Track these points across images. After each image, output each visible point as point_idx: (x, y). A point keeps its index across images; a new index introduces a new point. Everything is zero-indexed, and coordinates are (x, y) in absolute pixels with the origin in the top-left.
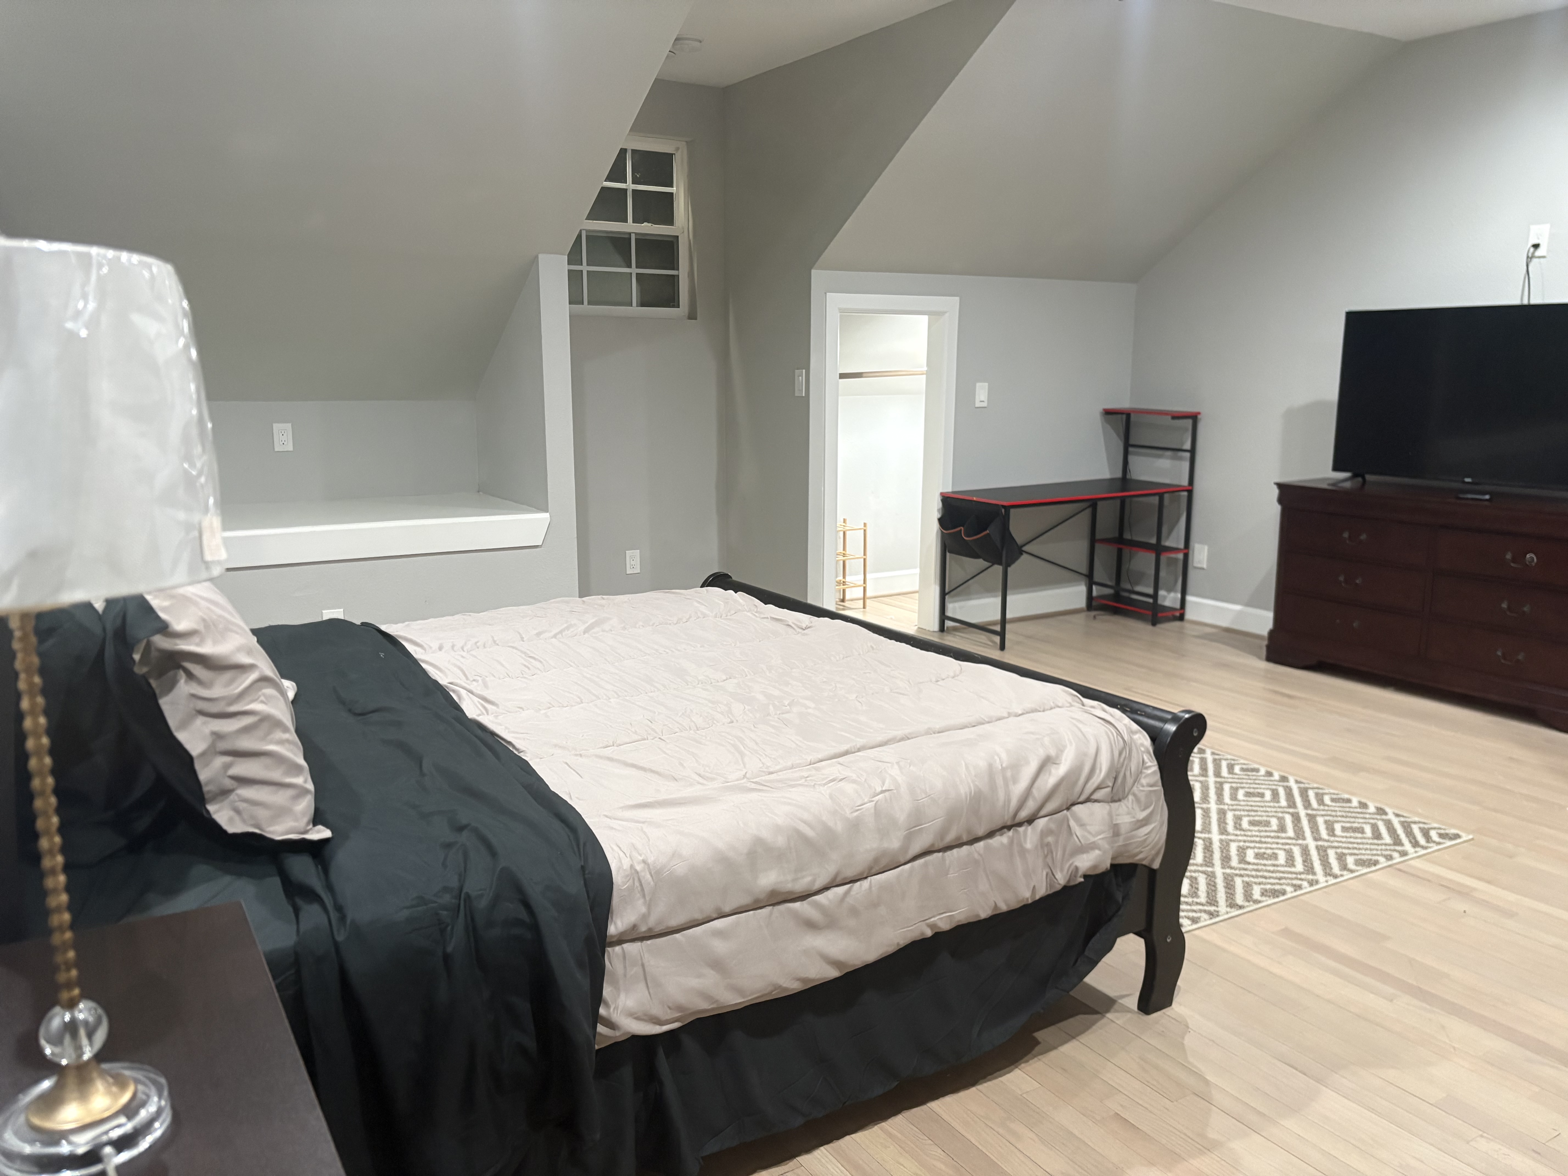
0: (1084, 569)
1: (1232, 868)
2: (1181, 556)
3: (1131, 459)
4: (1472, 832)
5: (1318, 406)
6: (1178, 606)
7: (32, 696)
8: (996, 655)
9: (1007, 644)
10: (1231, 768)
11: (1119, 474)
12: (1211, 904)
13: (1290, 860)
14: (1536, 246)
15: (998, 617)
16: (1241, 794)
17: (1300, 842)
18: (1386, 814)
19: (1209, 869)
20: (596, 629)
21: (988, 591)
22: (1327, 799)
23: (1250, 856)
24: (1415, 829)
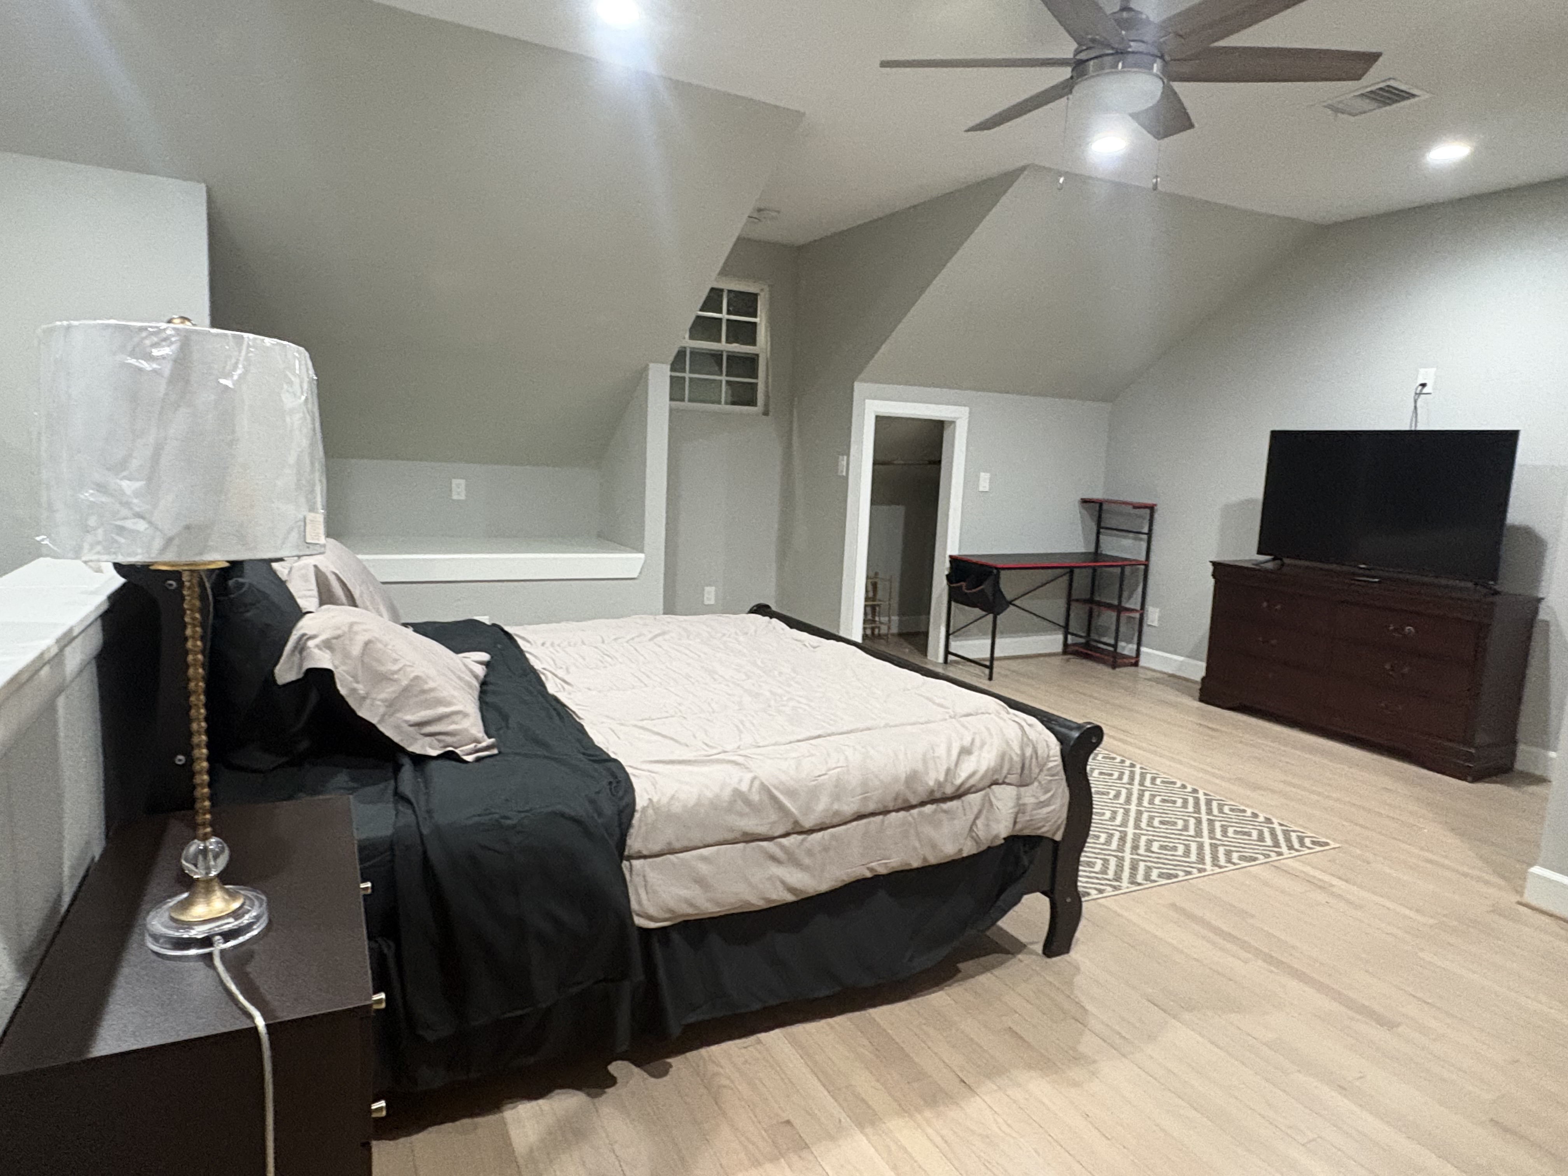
0: (1062, 623)
1: (1138, 855)
2: (1137, 615)
3: (1101, 537)
4: (1341, 842)
5: (1249, 501)
6: (1134, 654)
7: (194, 626)
8: (984, 684)
9: (995, 676)
10: (1153, 779)
11: (1092, 549)
12: (1117, 881)
13: (1187, 853)
14: (1423, 385)
15: (988, 655)
16: (1157, 800)
17: (1198, 839)
18: (1272, 823)
19: (1120, 854)
20: (660, 638)
21: (982, 633)
22: (1226, 809)
23: (1155, 847)
24: (1294, 836)
